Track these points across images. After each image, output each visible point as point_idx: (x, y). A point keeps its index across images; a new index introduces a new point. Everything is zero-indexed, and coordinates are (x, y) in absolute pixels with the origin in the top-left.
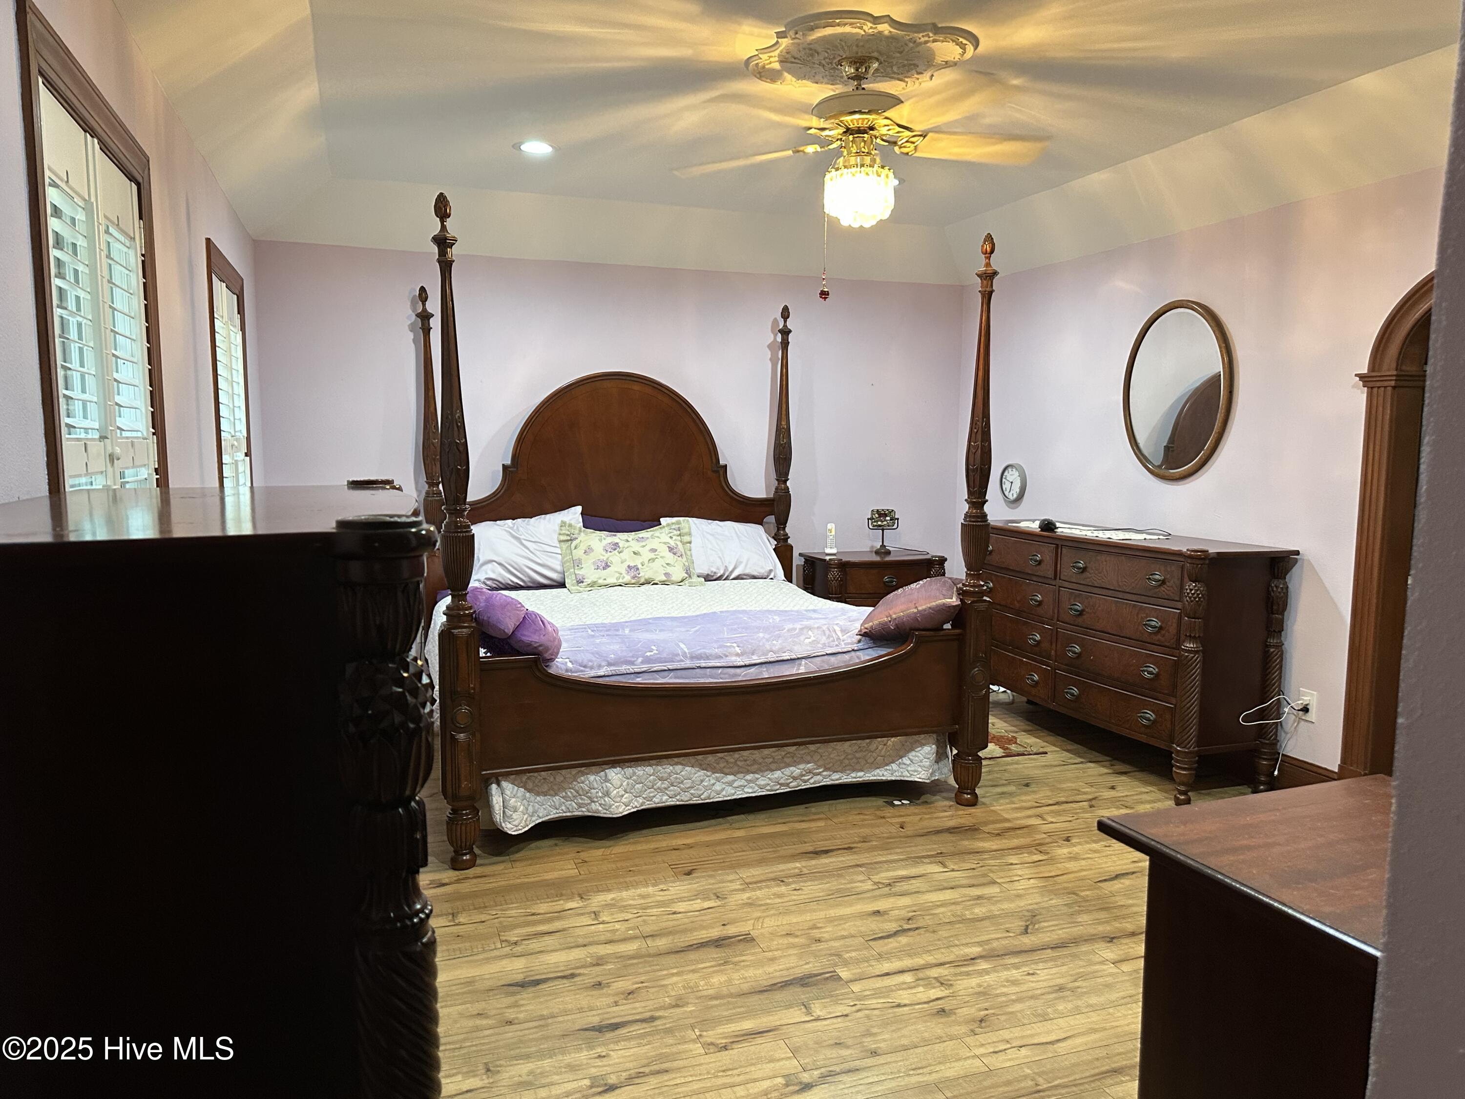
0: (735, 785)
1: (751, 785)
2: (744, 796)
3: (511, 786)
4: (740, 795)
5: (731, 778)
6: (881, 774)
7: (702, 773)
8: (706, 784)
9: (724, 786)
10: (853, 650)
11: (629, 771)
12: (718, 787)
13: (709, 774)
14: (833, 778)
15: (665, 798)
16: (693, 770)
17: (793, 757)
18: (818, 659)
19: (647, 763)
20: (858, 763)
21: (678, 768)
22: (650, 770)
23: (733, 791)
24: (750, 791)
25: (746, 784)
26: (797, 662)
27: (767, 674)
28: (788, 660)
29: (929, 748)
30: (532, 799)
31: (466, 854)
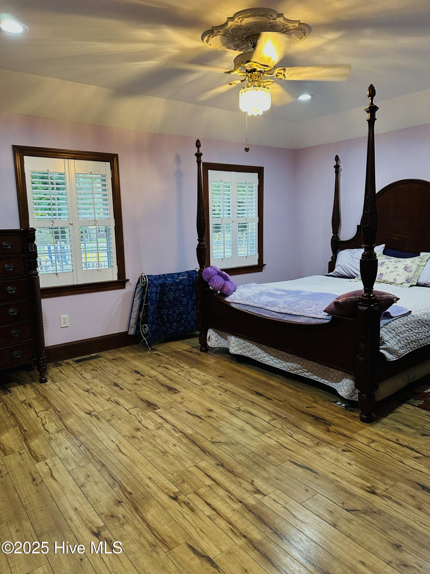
0: (275, 361)
1: (280, 364)
2: (276, 367)
3: (212, 331)
4: (275, 366)
5: (272, 357)
6: (335, 385)
7: (260, 350)
8: (261, 355)
9: (270, 359)
10: (323, 318)
11: (237, 339)
12: (267, 359)
13: (263, 352)
14: (314, 377)
15: (249, 354)
16: (256, 348)
17: (293, 359)
18: (307, 318)
19: (242, 338)
20: (325, 375)
21: (251, 345)
22: (243, 341)
23: (273, 363)
24: (279, 366)
25: (278, 362)
26: (299, 317)
27: (287, 319)
28: (294, 315)
29: (349, 381)
30: (220, 338)
31: (203, 348)
